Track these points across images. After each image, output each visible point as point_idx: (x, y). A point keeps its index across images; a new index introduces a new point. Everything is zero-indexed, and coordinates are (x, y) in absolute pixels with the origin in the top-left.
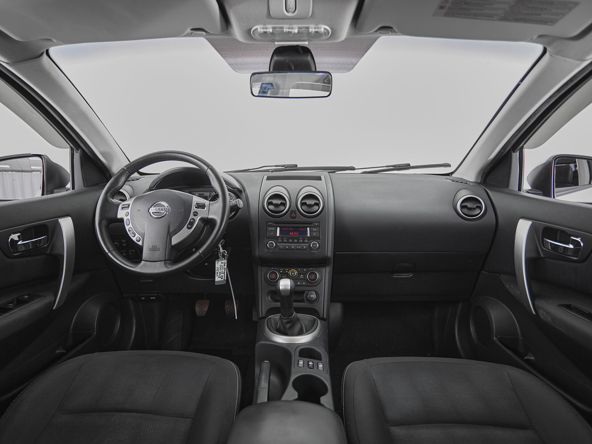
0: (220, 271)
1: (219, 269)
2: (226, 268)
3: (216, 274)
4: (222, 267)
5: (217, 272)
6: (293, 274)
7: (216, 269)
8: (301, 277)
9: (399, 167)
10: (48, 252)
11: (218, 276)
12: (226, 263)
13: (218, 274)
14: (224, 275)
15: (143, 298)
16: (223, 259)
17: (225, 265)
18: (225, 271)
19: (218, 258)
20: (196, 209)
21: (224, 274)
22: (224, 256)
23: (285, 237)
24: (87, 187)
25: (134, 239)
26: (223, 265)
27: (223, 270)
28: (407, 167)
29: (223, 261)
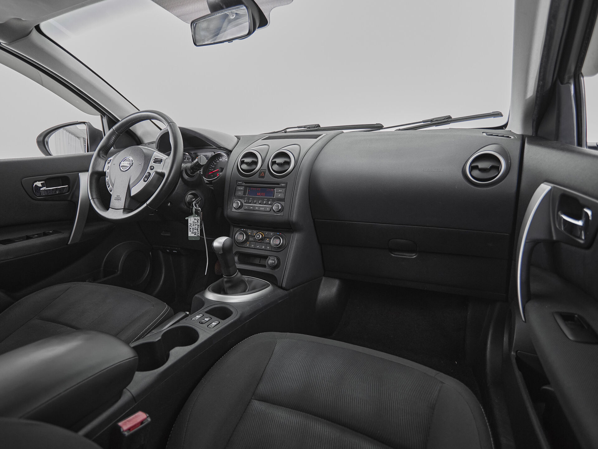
0: (193, 227)
1: (192, 225)
2: (199, 224)
3: (189, 230)
4: (195, 223)
5: (190, 227)
6: (258, 236)
7: (189, 225)
8: (267, 241)
9: (437, 121)
10: (69, 199)
11: (191, 232)
12: (199, 219)
13: (191, 230)
14: (198, 232)
15: (168, 251)
16: (195, 216)
17: (198, 222)
18: (198, 227)
19: (191, 214)
20: (154, 163)
21: (198, 230)
22: (197, 213)
23: (251, 197)
24: (116, 148)
25: (109, 189)
26: (196, 221)
27: (197, 227)
28: (448, 120)
29: (196, 218)
